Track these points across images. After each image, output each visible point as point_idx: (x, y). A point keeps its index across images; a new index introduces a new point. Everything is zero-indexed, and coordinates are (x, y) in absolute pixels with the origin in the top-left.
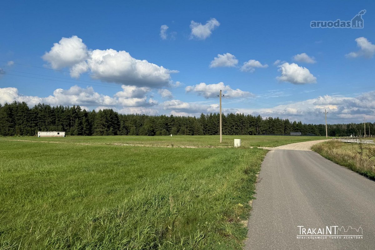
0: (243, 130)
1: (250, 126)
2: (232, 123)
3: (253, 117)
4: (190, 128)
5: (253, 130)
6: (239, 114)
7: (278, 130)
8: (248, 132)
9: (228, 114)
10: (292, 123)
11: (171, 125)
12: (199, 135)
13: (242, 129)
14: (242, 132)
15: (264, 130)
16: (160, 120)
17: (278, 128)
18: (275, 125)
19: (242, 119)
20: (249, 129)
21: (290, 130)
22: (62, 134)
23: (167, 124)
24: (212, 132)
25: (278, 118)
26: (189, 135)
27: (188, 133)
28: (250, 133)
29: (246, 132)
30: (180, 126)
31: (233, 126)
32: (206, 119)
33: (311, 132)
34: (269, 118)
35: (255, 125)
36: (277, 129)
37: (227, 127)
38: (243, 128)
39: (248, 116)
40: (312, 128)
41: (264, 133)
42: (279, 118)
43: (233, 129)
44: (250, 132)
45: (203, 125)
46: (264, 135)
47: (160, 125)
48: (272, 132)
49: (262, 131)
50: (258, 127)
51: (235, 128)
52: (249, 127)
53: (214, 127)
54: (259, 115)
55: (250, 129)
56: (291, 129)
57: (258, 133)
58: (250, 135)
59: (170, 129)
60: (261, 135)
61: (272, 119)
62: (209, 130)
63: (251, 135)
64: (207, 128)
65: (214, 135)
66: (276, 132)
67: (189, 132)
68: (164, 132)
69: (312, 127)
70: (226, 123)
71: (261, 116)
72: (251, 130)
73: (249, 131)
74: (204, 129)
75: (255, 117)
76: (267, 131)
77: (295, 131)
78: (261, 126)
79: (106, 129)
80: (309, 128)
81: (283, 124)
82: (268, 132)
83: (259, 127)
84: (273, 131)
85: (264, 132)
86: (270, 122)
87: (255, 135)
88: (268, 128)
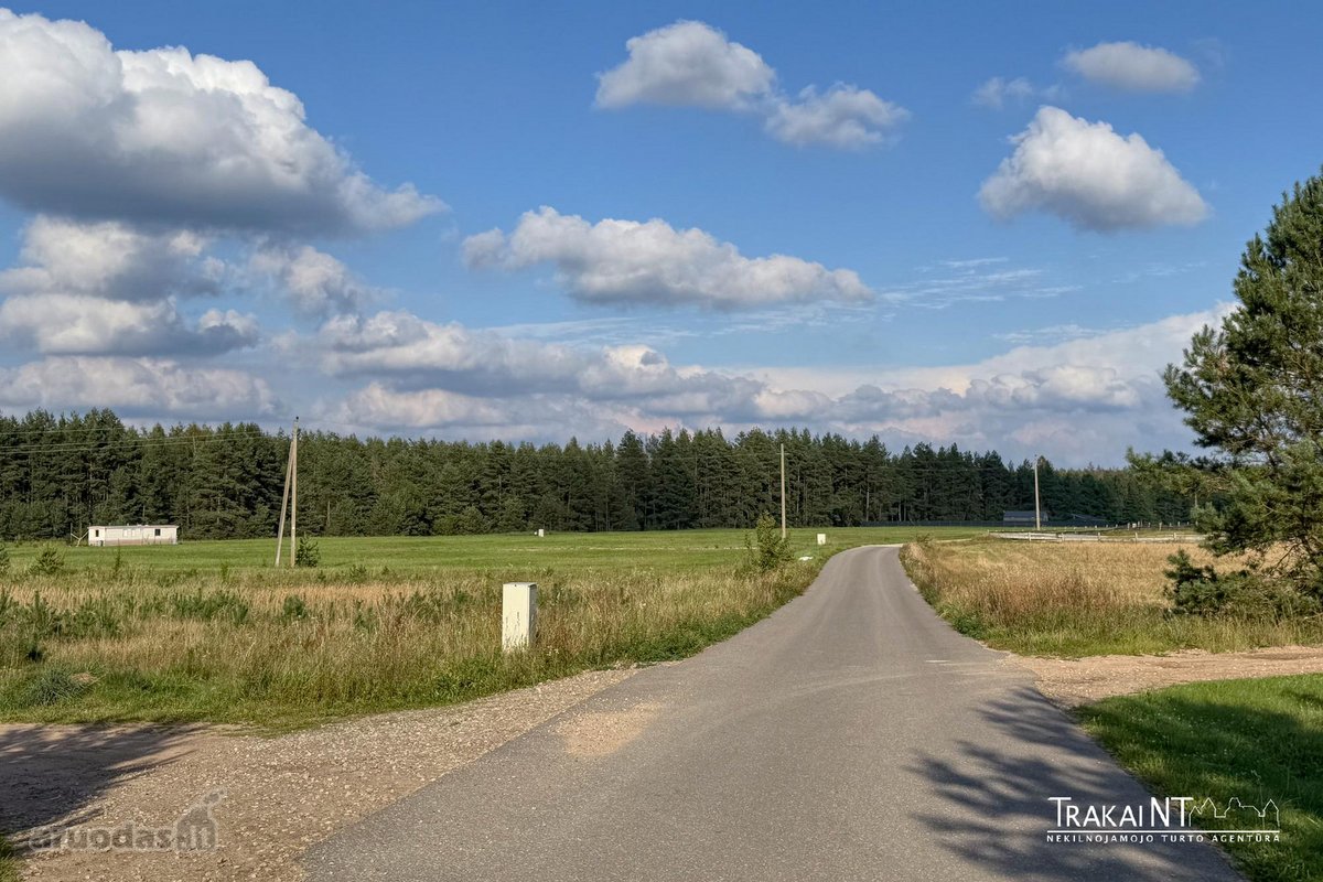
0: (805, 507)
1: (836, 486)
2: (759, 473)
3: (846, 448)
4: (580, 498)
5: (849, 502)
6: (789, 431)
7: (955, 500)
8: (829, 514)
9: (742, 435)
10: (1015, 469)
11: (494, 486)
12: (616, 528)
13: (801, 499)
14: (802, 512)
15: (895, 505)
16: (448, 465)
17: (955, 495)
18: (942, 481)
19: (799, 458)
20: (832, 498)
21: (1005, 502)
22: (169, 533)
23: (476, 485)
24: (676, 516)
25: (954, 448)
26: (576, 529)
27: (572, 523)
28: (834, 519)
29: (821, 513)
30: (534, 491)
31: (765, 488)
32: (650, 459)
33: (1094, 507)
34: (919, 449)
35: (858, 481)
36: (950, 496)
37: (738, 494)
38: (805, 495)
39: (827, 439)
40: (1097, 492)
41: (896, 518)
42: (959, 451)
43: (764, 501)
44: (835, 511)
45: (638, 486)
46: (896, 525)
47: (452, 488)
48: (929, 509)
49: (886, 508)
50: (872, 491)
51: (773, 497)
52: (832, 489)
53: (685, 495)
54: (875, 439)
55: (837, 502)
56: (1011, 496)
57: (871, 518)
58: (836, 524)
59: (491, 505)
60: (882, 524)
61: (930, 452)
62: (660, 509)
63: (842, 524)
64: (650, 498)
65: (685, 528)
66: (945, 510)
67: (577, 519)
68: (473, 517)
69: (1097, 487)
70: (735, 473)
71: (881, 441)
72: (841, 504)
73: (830, 508)
74: (641, 503)
75: (856, 446)
76: (908, 509)
77: (1026, 505)
78: (880, 488)
79: (242, 510)
80: (1083, 492)
81: (978, 478)
82: (912, 511)
83: (875, 489)
84: (935, 508)
85: (893, 514)
86: (923, 467)
87: (856, 524)
88: (912, 492)
